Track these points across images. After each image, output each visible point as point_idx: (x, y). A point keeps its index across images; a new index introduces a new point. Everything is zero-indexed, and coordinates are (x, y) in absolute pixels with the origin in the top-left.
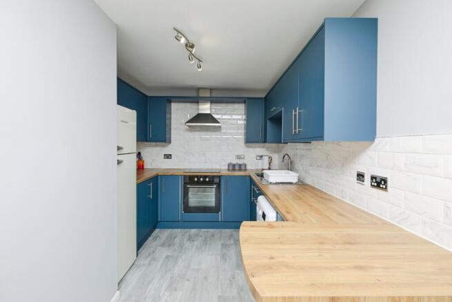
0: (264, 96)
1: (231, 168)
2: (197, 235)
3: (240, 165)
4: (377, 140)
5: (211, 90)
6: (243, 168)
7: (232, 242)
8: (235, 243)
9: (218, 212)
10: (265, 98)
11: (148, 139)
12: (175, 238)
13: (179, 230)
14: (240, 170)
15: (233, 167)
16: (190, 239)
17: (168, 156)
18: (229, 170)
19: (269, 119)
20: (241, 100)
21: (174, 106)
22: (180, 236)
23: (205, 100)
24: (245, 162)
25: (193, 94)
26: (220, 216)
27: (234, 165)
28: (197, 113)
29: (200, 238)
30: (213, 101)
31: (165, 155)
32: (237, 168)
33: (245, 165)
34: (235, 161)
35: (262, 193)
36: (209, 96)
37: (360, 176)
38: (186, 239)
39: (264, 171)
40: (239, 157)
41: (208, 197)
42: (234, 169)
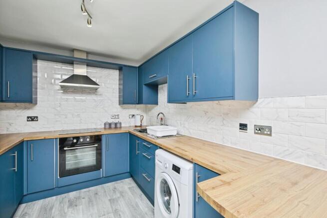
0: (137, 65)
1: (107, 126)
2: (78, 198)
3: (116, 124)
4: (259, 100)
5: (88, 53)
6: (118, 125)
7: (118, 195)
8: (121, 195)
9: (100, 170)
10: (139, 67)
11: (4, 99)
12: (51, 209)
13: (54, 197)
14: (116, 127)
15: (109, 126)
16: (72, 204)
17: (32, 119)
18: (105, 128)
19: (145, 85)
20: (115, 66)
21: (40, 64)
22: (57, 205)
23: (81, 62)
24: (120, 121)
25: (67, 54)
26: (102, 173)
27: (110, 124)
28: (72, 74)
29: (83, 200)
30: (90, 64)
31: (28, 117)
32: (113, 126)
33: (120, 123)
34: (110, 121)
35: (157, 147)
36: (85, 58)
37: (243, 127)
38: (66, 207)
39: (147, 127)
40: (115, 117)
41: (86, 156)
42: (110, 128)
